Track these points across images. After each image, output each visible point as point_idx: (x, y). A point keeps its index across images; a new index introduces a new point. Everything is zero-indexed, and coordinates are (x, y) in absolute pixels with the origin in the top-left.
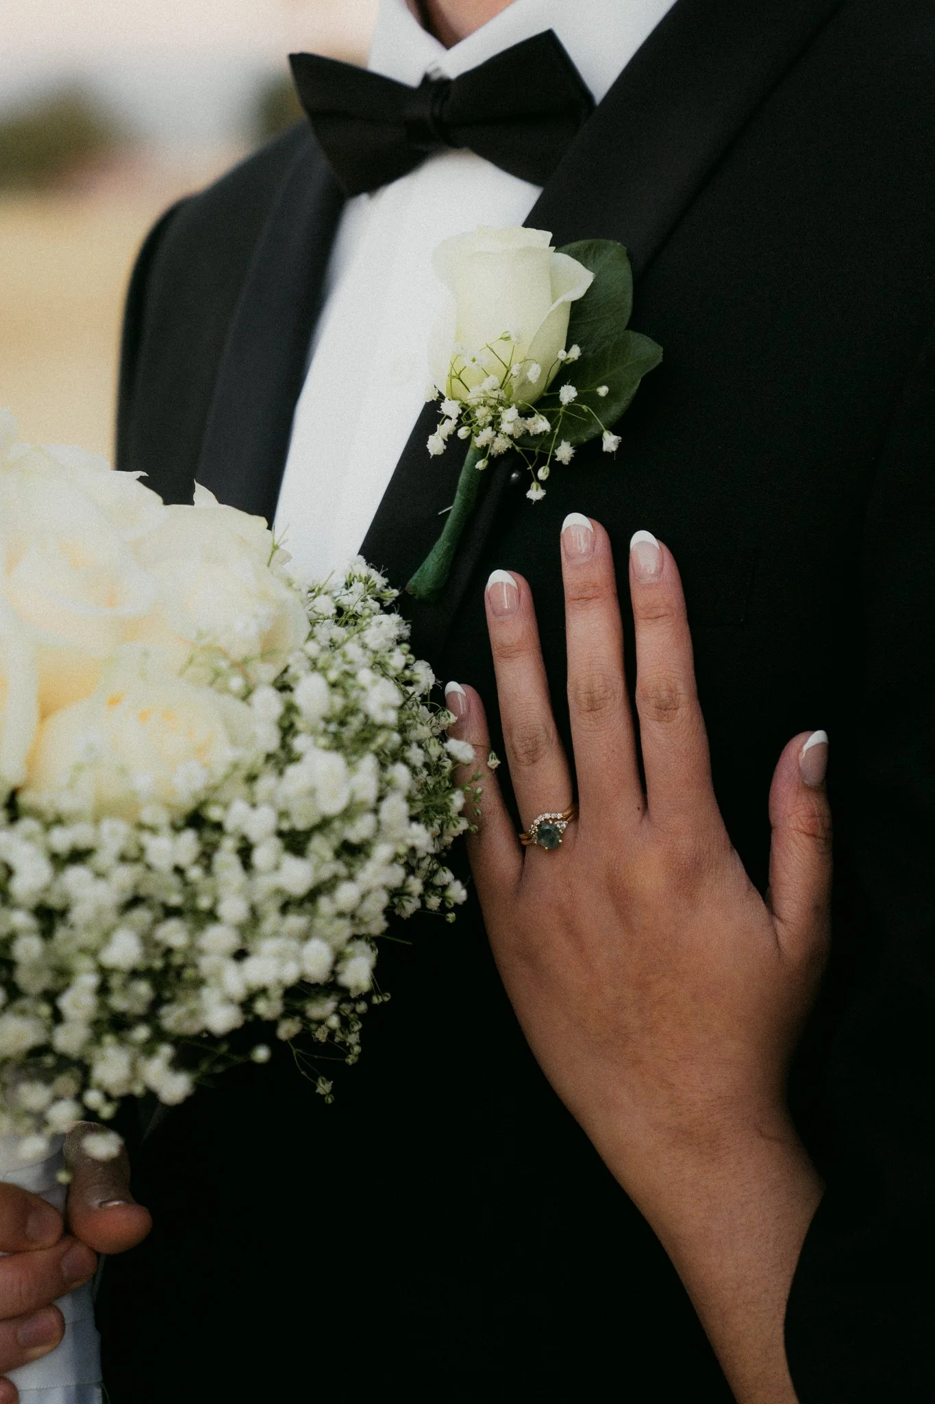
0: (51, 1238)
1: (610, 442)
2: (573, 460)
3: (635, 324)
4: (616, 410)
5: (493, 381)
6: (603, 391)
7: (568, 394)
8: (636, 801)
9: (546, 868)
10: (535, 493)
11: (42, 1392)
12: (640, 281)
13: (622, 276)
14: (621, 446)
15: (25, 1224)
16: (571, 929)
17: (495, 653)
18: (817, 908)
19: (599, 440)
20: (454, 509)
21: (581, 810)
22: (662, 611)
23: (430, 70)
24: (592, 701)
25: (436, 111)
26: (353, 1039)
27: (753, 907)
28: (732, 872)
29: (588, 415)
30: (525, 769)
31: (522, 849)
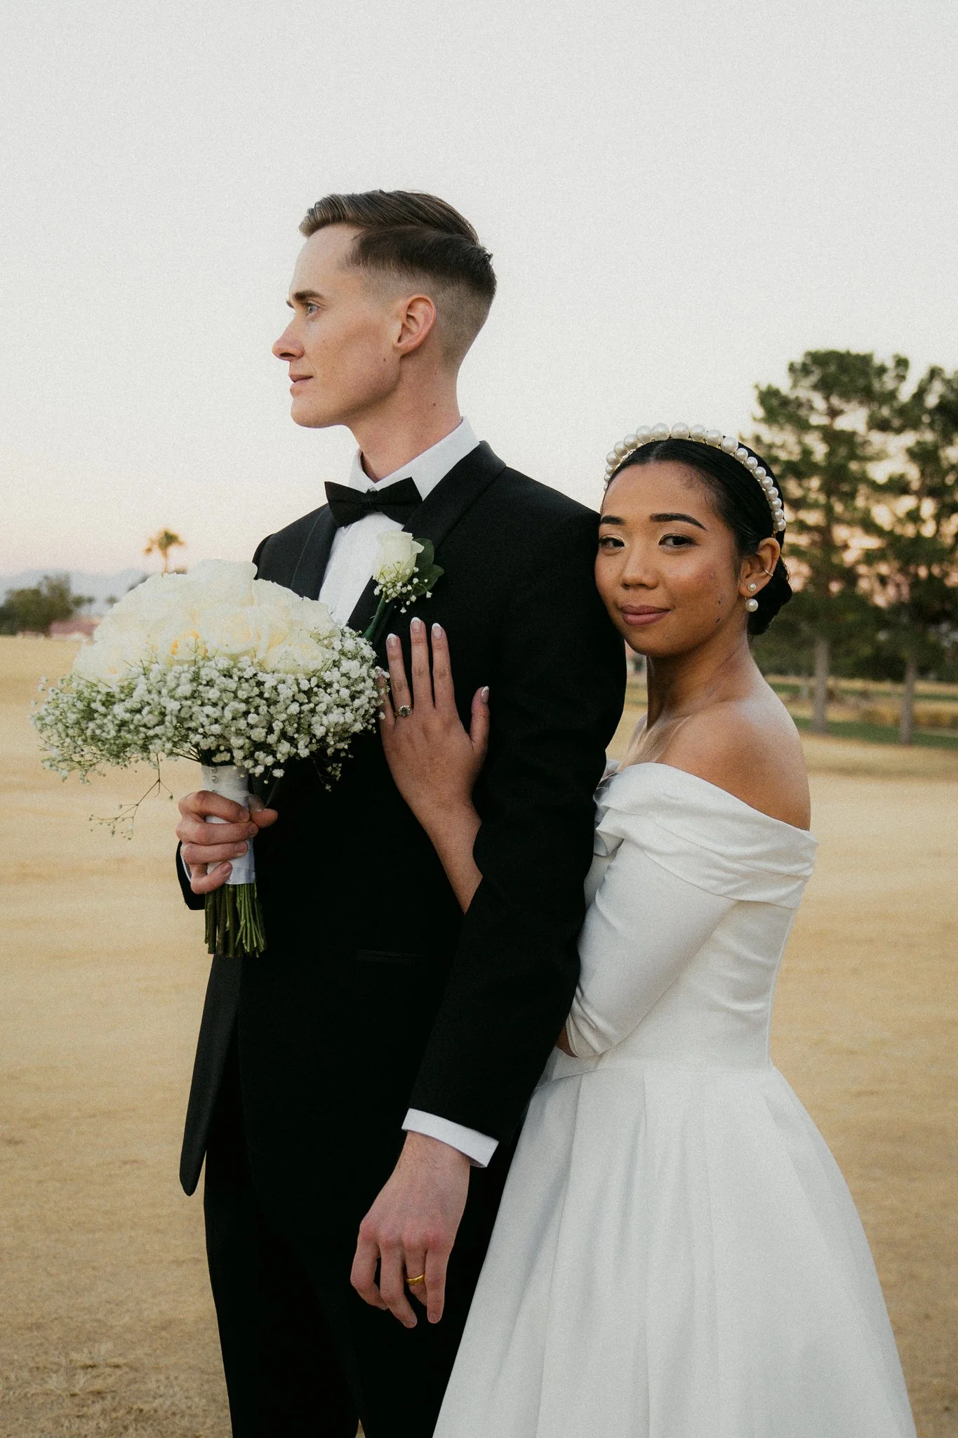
0: (246, 820)
1: (429, 595)
2: (416, 601)
3: (436, 562)
4: (430, 587)
5: (393, 575)
6: (426, 581)
7: (416, 581)
8: (431, 704)
9: (403, 722)
10: (403, 611)
11: (239, 869)
12: (437, 552)
13: (432, 550)
14: (432, 596)
15: (239, 814)
16: (410, 740)
17: (389, 659)
18: (484, 739)
19: (425, 594)
20: (375, 617)
21: (415, 706)
22: (442, 646)
23: (370, 488)
24: (419, 672)
25: (372, 500)
26: (338, 773)
27: (466, 738)
28: (459, 726)
29: (422, 587)
30: (397, 693)
31: (395, 717)
